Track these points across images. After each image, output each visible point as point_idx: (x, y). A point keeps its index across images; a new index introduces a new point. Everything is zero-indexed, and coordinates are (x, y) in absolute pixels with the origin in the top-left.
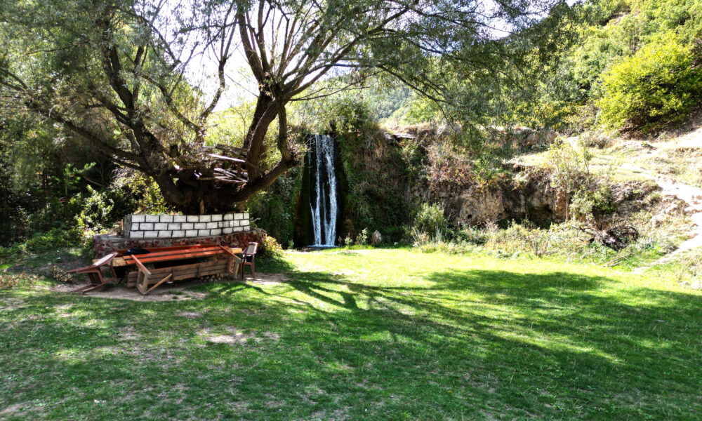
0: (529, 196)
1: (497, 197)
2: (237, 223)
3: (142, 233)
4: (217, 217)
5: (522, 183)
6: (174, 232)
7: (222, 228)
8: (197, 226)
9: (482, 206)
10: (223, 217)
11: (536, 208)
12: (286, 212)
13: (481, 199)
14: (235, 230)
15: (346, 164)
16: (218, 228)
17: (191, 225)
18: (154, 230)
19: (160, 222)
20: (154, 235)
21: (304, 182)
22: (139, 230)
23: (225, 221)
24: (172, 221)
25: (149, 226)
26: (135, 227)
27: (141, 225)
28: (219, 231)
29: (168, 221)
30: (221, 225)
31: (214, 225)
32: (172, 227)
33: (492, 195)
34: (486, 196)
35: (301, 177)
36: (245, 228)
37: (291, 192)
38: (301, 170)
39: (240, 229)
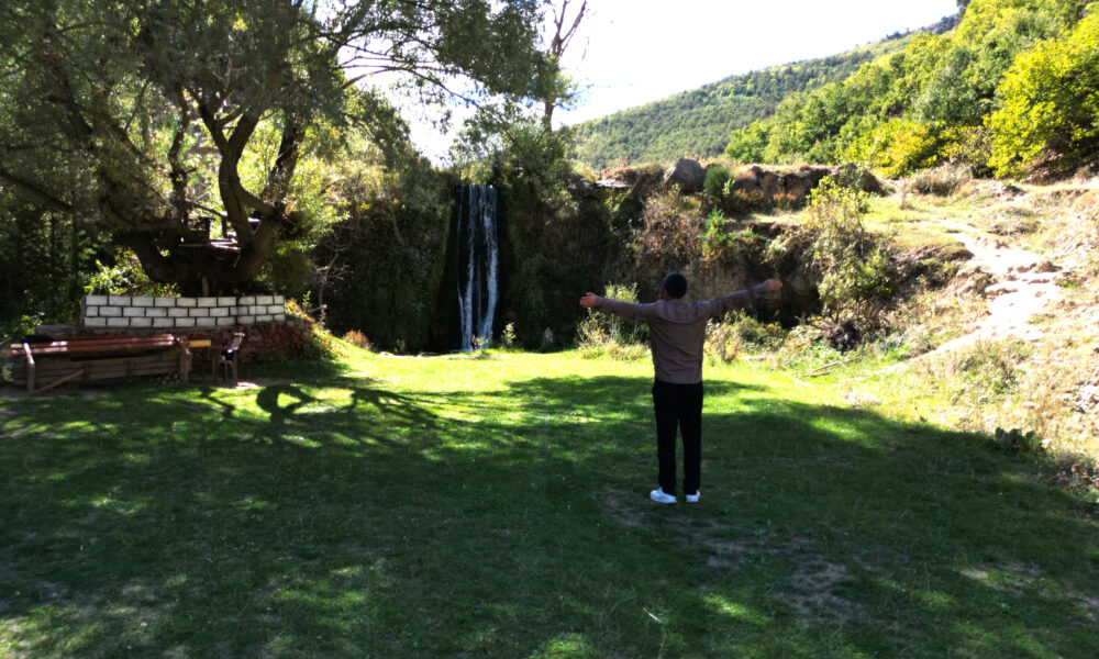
0: (788, 273)
1: (733, 275)
2: (262, 310)
3: (104, 320)
4: (229, 301)
5: (777, 253)
6: (155, 320)
7: (236, 317)
8: (194, 312)
9: (708, 290)
10: (237, 301)
11: (800, 293)
12: (419, 301)
13: (707, 278)
14: (259, 319)
15: (513, 229)
16: (229, 315)
17: (184, 312)
18: (122, 316)
19: (131, 306)
20: (124, 323)
21: (449, 256)
22: (99, 316)
23: (242, 306)
24: (151, 305)
25: (115, 311)
26: (91, 312)
27: (102, 309)
28: (231, 321)
29: (146, 304)
30: (234, 311)
31: (224, 312)
32: (151, 313)
33: (725, 272)
34: (715, 274)
35: (445, 249)
36: (276, 317)
37: (429, 271)
38: (445, 239)
39: (267, 319)
